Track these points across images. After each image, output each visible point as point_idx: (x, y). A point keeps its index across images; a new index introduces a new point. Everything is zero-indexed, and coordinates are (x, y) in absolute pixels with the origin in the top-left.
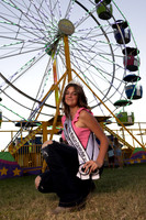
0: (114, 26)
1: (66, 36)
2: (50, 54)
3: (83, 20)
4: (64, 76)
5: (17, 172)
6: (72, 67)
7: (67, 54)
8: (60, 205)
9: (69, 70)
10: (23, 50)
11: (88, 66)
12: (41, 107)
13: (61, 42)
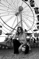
6: (22, 19)
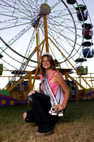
0: (77, 9)
1: (45, 15)
2: (34, 27)
3: (56, 4)
4: (43, 42)
5: (12, 103)
6: (49, 36)
7: (46, 27)
9: (46, 38)
10: (17, 24)
11: (59, 35)
12: (28, 62)
13: (42, 19)
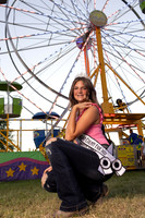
1: (99, 28)
4: (96, 71)
7: (100, 49)
8: (61, 209)
